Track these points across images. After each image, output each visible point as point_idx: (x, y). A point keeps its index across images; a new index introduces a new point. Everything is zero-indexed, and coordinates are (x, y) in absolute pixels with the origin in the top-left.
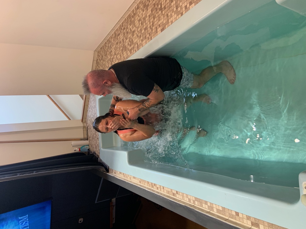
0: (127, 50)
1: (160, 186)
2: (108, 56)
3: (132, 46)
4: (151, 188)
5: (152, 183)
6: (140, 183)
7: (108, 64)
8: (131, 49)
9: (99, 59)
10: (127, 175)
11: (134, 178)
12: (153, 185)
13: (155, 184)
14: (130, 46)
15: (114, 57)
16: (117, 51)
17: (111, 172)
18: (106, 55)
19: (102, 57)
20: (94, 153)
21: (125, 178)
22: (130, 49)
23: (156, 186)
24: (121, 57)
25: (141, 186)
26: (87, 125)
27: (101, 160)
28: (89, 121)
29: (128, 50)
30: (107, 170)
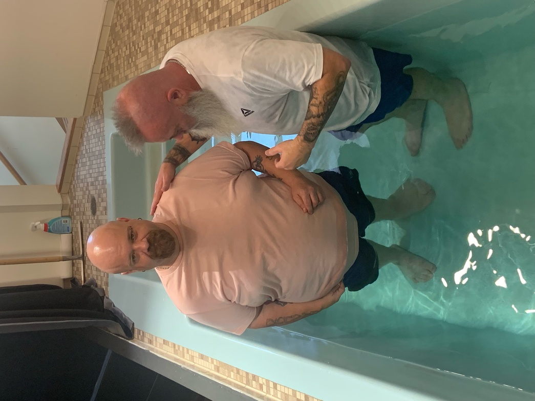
0: (202, 20)
1: (268, 381)
2: (148, 24)
3: (216, 14)
4: (244, 385)
5: (247, 374)
6: (218, 371)
7: (146, 43)
8: (213, 20)
9: (121, 25)
10: (183, 348)
11: (202, 357)
12: (250, 377)
13: (254, 377)
14: (211, 11)
15: (163, 29)
16: (173, 16)
17: (138, 339)
18: (141, 18)
19: (130, 20)
20: (93, 282)
21: (178, 357)
22: (210, 19)
23: (258, 381)
24: (183, 33)
25: (218, 378)
26: (72, 202)
27: (111, 303)
28: (81, 193)
29: (205, 21)
30: (129, 332)
